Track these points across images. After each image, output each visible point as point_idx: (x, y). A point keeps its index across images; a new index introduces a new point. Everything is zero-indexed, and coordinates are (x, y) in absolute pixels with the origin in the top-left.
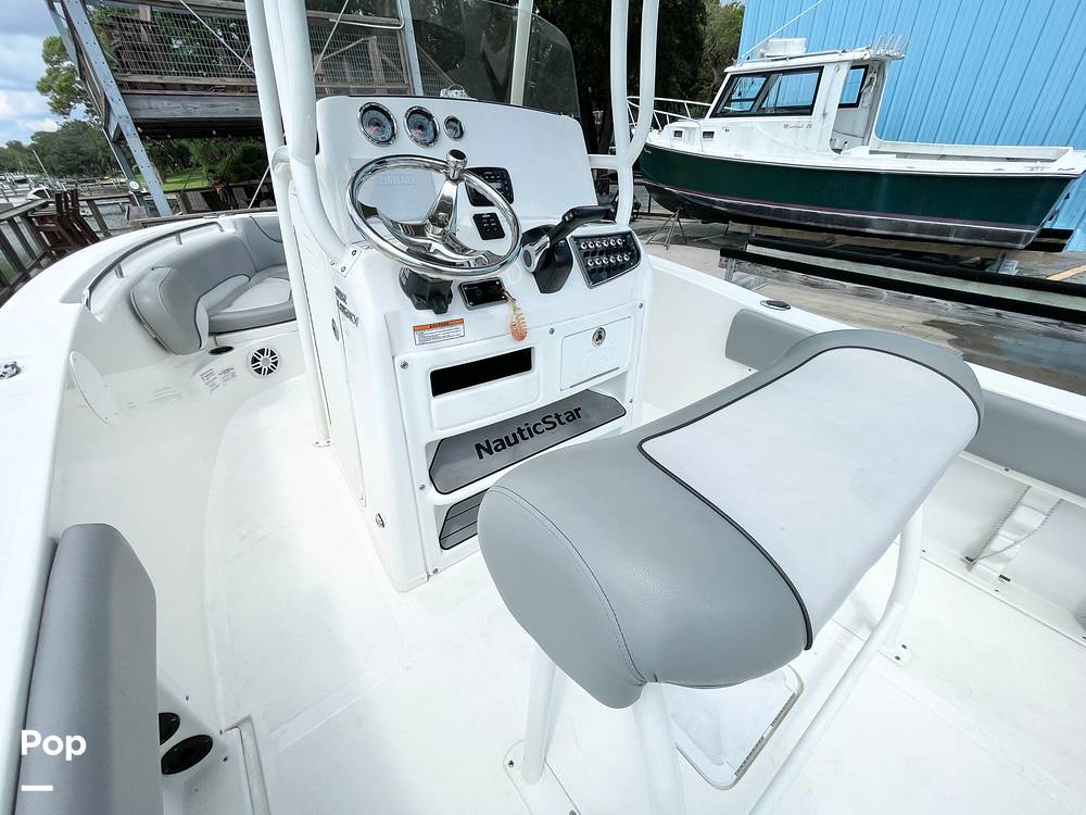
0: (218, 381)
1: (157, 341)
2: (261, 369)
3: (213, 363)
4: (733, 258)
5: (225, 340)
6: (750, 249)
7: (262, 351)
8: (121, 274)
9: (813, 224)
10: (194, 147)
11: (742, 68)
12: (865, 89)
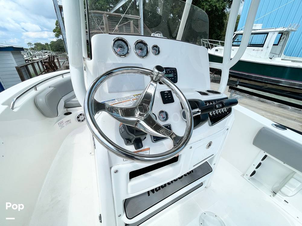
0: (64, 125)
2: (80, 120)
3: (63, 119)
4: (233, 89)
5: (70, 110)
6: (239, 87)
7: (81, 115)
8: (36, 90)
9: (260, 80)
11: (240, 32)
12: (281, 40)
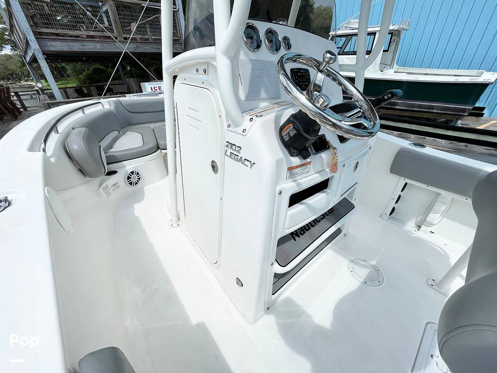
0: (111, 191)
1: (80, 170)
2: (132, 182)
3: (108, 181)
5: (113, 167)
7: (132, 173)
8: (58, 132)
10: (69, 68)
11: (337, 33)
12: (391, 44)
